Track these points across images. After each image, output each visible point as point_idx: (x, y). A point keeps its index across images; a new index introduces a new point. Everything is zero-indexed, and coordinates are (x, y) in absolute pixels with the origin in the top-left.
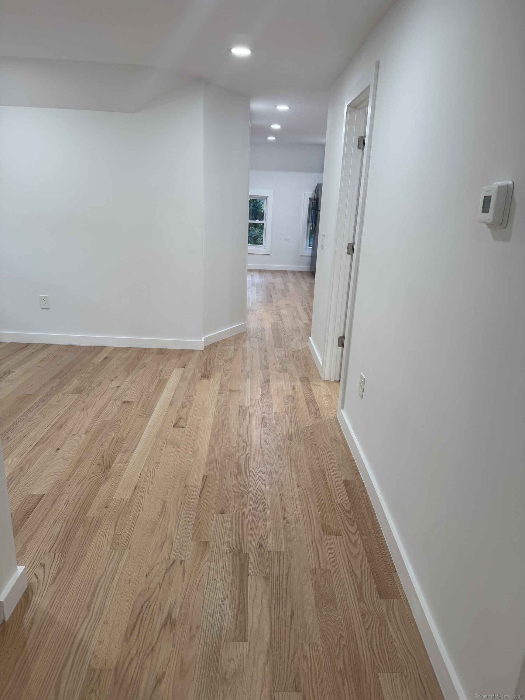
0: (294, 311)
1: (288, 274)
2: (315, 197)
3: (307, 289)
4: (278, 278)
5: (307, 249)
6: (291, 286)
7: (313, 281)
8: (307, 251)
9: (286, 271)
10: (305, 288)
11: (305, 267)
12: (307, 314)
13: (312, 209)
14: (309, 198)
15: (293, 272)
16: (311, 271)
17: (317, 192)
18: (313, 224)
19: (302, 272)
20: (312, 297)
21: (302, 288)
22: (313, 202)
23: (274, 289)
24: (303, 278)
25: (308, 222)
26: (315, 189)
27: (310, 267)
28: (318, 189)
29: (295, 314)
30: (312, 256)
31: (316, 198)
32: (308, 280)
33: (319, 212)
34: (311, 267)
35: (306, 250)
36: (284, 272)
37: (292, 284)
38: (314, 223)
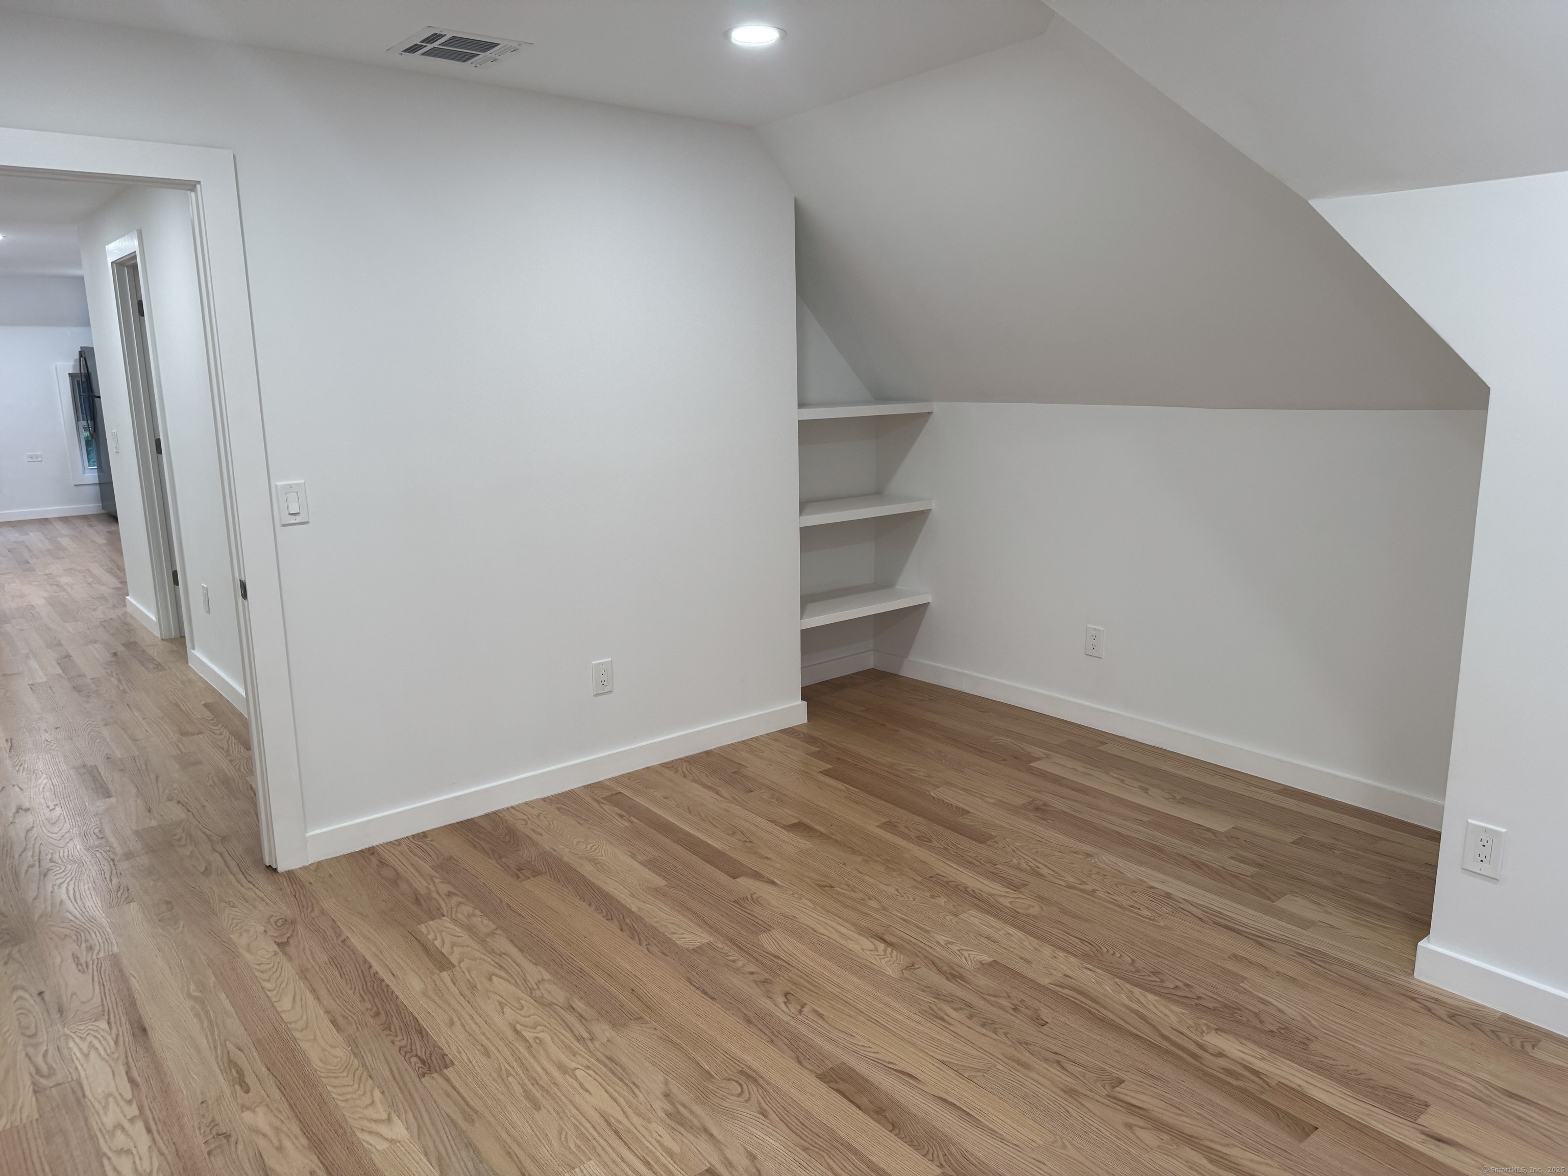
0: (87, 576)
1: (52, 524)
2: (82, 372)
3: (105, 542)
4: (31, 534)
5: (87, 471)
6: (65, 541)
7: (113, 528)
8: (87, 475)
9: (47, 519)
10: (101, 540)
11: (92, 507)
12: (115, 576)
13: (80, 395)
14: (69, 374)
15: (65, 520)
16: (104, 511)
17: (83, 362)
18: (89, 422)
19: (85, 518)
20: (120, 552)
21: (93, 541)
22: (78, 382)
23: (30, 551)
24: (90, 526)
25: (78, 420)
26: (77, 356)
27: (101, 504)
28: (86, 356)
29: (90, 580)
30: (100, 484)
31: (85, 373)
32: (103, 528)
33: (96, 399)
34: (103, 506)
35: (84, 473)
36: (43, 522)
37: (68, 539)
38: (91, 420)
